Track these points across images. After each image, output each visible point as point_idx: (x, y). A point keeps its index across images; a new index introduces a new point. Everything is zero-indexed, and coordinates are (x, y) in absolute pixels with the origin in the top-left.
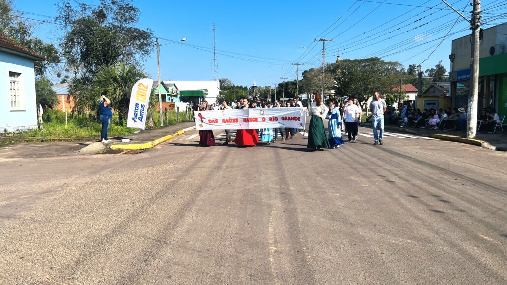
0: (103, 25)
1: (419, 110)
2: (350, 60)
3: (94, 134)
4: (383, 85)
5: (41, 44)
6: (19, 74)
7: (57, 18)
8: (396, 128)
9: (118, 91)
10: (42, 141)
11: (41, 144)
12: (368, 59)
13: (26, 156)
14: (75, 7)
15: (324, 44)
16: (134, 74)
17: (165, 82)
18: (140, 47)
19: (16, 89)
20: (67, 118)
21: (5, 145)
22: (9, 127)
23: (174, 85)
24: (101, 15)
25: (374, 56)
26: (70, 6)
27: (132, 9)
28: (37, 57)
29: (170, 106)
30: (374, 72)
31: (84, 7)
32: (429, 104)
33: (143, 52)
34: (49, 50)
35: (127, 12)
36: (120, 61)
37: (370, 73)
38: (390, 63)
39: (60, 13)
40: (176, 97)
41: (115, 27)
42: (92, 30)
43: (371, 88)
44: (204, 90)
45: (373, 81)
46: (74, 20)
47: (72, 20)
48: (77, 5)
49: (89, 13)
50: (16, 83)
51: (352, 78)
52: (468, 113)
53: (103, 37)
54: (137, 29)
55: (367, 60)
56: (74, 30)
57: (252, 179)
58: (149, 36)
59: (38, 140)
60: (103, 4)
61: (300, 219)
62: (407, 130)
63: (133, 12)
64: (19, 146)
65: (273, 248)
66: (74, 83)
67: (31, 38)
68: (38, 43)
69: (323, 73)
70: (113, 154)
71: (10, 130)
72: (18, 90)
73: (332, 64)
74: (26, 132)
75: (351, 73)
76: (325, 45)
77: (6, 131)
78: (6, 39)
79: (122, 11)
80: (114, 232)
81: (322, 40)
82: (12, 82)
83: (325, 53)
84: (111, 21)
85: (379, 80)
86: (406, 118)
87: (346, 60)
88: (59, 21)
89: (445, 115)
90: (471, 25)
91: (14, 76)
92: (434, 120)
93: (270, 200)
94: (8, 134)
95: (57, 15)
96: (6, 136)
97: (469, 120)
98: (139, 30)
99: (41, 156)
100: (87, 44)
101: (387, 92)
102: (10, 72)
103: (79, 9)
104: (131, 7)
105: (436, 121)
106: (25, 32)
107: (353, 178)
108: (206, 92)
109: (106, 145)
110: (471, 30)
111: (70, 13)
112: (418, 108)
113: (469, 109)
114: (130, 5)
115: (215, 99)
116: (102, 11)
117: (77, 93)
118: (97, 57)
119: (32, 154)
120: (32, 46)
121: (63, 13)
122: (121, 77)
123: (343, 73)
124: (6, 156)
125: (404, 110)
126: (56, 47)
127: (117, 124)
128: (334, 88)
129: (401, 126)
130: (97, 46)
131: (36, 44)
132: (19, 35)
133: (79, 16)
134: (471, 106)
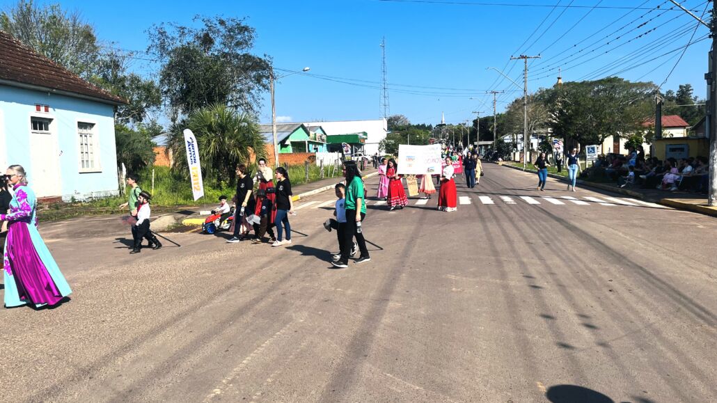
0: (210, 53)
1: (655, 159)
2: (573, 83)
3: (181, 201)
4: (627, 118)
5: (139, 81)
6: (92, 125)
7: (150, 47)
8: (615, 189)
9: (213, 143)
10: (112, 213)
11: (107, 217)
12: (602, 80)
13: (73, 235)
14: (171, 31)
15: (525, 62)
16: (236, 120)
17: (306, 125)
18: (257, 80)
19: (89, 145)
20: (153, 181)
21: (64, 219)
22: (78, 193)
23: (321, 128)
24: (207, 41)
25: (612, 77)
26: (165, 32)
27: (246, 29)
28: (117, 101)
29: (309, 158)
30: (612, 99)
31: (182, 30)
32: (673, 150)
33: (261, 88)
34: (148, 88)
35: (239, 33)
36: (231, 100)
37: (606, 101)
38: (641, 85)
39: (153, 41)
40: (322, 144)
41: (225, 55)
42: (192, 61)
43: (609, 124)
44: (360, 135)
45: (611, 114)
46: (170, 49)
47: (168, 50)
48: (174, 29)
49: (189, 39)
50: (88, 136)
51: (576, 110)
52: (710, 167)
53: (207, 71)
54: (250, 57)
55: (600, 82)
56: (171, 62)
57: (311, 276)
58: (268, 65)
59: (107, 211)
60: (208, 26)
61: (304, 345)
62: (629, 192)
63: (246, 33)
64: (81, 219)
65: (218, 391)
66: (173, 131)
67: (126, 74)
68: (135, 80)
69: (524, 105)
70: (179, 233)
71: (78, 198)
72: (91, 145)
73: (547, 91)
74: (102, 200)
75: (577, 103)
76: (528, 64)
77: (73, 199)
78: (75, 79)
79: (232, 33)
80: (51, 356)
81: (523, 57)
82: (83, 136)
83: (527, 75)
84: (219, 48)
85: (621, 110)
86: (631, 173)
87: (568, 84)
88: (151, 51)
89: (689, 168)
90: (711, 31)
91: (86, 128)
92: (672, 176)
93: (297, 311)
94: (75, 203)
95: (150, 43)
96: (71, 206)
97: (712, 178)
98: (254, 58)
99: (93, 234)
100: (186, 81)
101: (633, 128)
102: (79, 123)
103: (176, 35)
104: (243, 27)
105: (674, 177)
106: (118, 66)
107: (453, 277)
108: (365, 137)
109: (178, 220)
110: (712, 39)
111: (166, 40)
112: (655, 156)
113: (711, 161)
114: (242, 25)
115: (378, 145)
116: (207, 35)
117: (177, 144)
118: (200, 97)
119: (83, 233)
120: (127, 84)
121: (156, 41)
122: (219, 124)
123: (564, 103)
124: (51, 235)
125: (633, 160)
126: (157, 84)
127: (214, 189)
128: (551, 125)
129: (623, 186)
130: (199, 82)
131: (132, 81)
132: (110, 70)
133: (179, 45)
134: (713, 157)
